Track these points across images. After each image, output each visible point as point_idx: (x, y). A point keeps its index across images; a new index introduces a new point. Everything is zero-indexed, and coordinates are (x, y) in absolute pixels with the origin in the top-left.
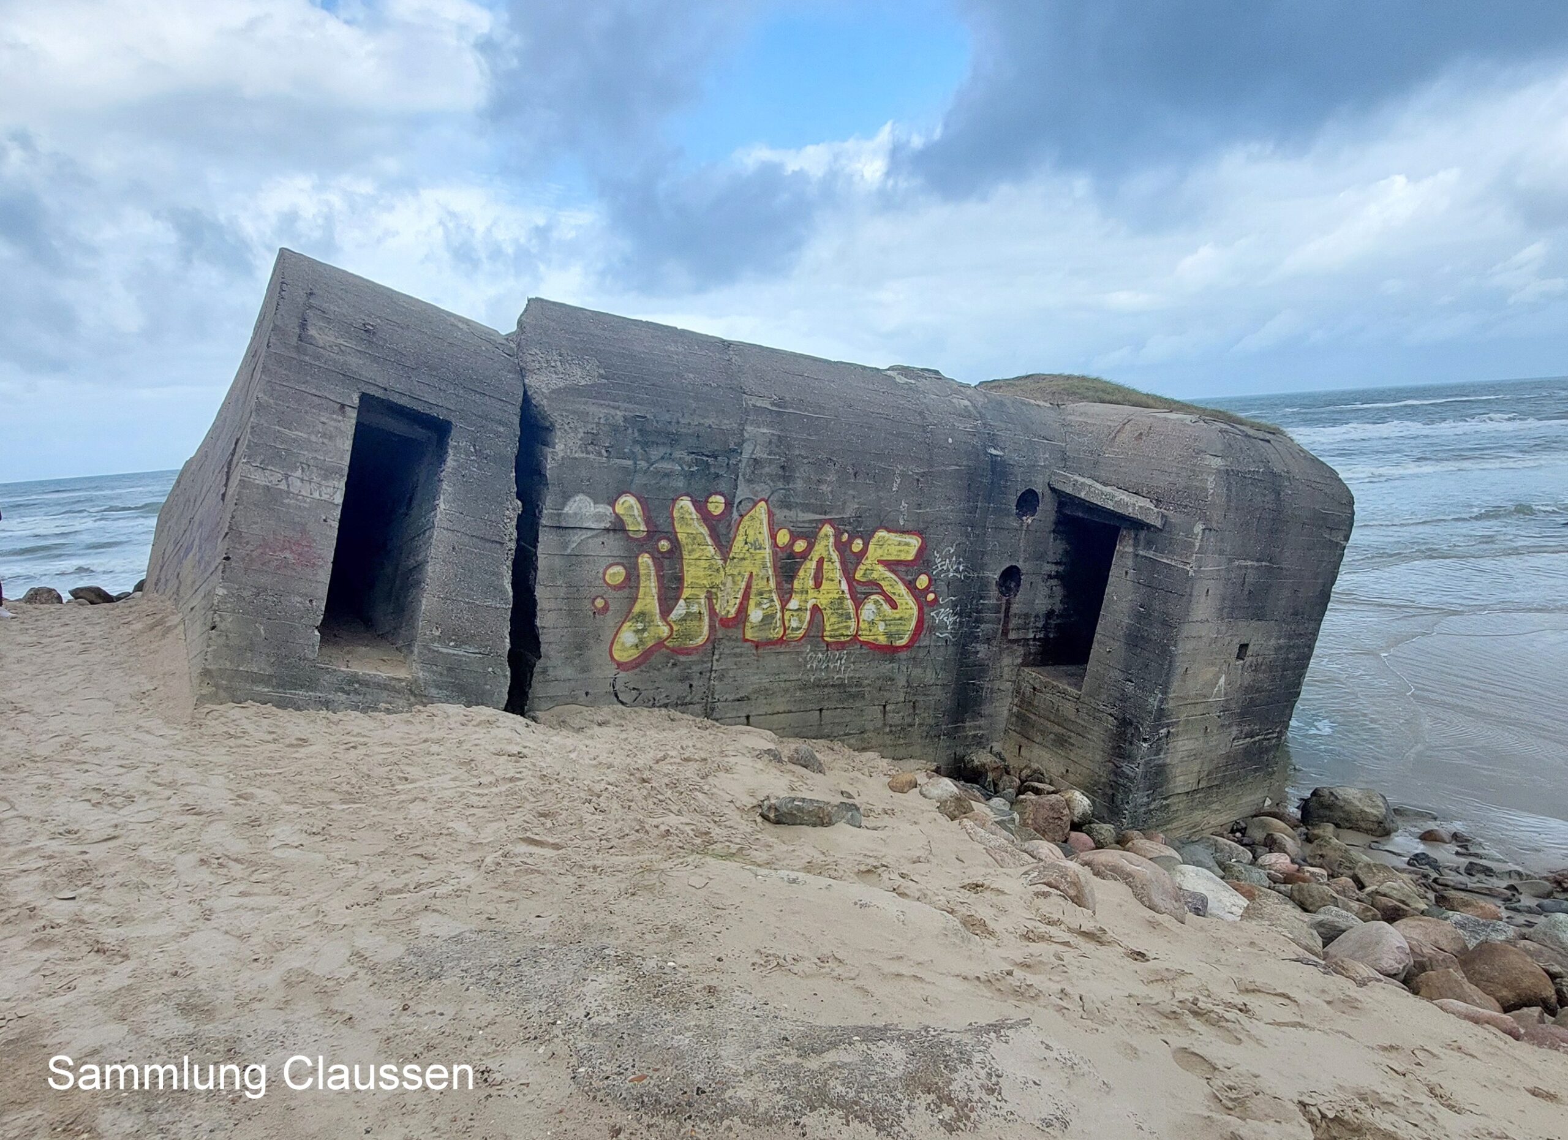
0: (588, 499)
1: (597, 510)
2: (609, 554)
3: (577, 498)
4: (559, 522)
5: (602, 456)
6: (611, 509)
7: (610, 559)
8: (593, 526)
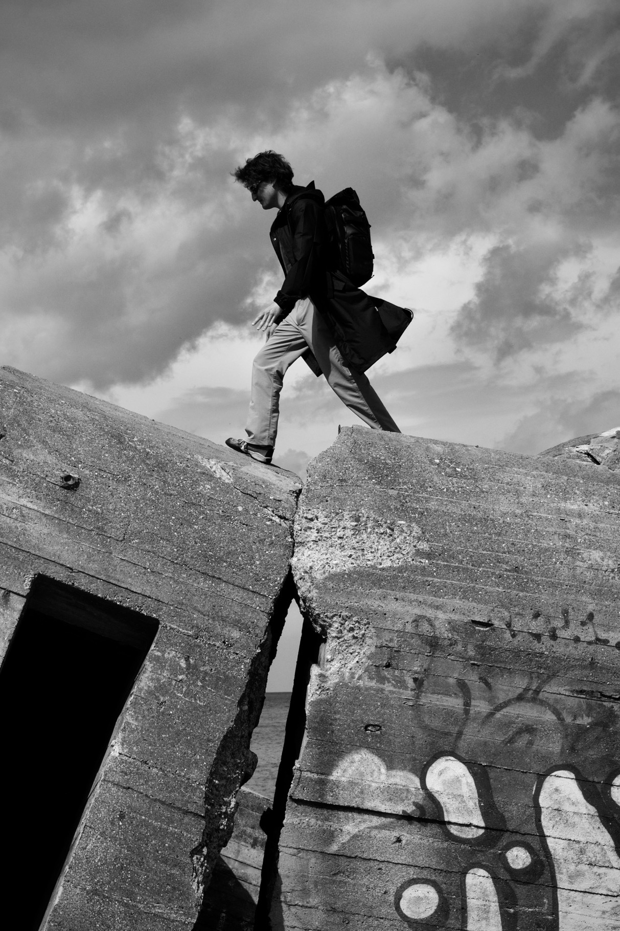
0: (376, 760)
1: (392, 781)
2: (409, 861)
3: (357, 757)
4: (322, 796)
5: (406, 688)
6: (417, 781)
7: (411, 871)
8: (382, 808)
